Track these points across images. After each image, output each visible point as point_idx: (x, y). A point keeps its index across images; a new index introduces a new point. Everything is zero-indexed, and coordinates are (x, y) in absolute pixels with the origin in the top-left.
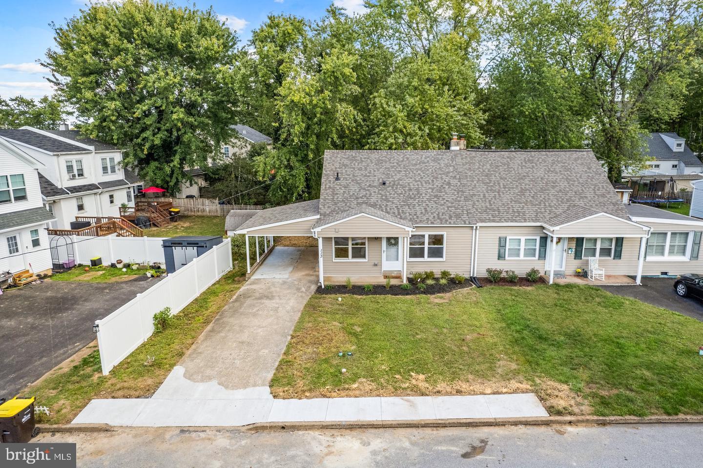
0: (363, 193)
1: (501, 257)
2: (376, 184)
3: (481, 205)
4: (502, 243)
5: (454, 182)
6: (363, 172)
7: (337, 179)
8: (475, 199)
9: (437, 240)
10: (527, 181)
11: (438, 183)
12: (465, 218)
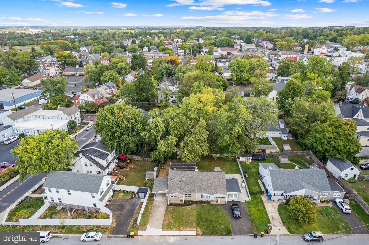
0: (176, 184)
1: (202, 197)
2: (179, 181)
3: (199, 188)
4: (202, 195)
5: (194, 181)
6: (176, 178)
7: (171, 180)
8: (198, 186)
9: (190, 195)
10: (209, 181)
11: (191, 181)
12: (195, 191)
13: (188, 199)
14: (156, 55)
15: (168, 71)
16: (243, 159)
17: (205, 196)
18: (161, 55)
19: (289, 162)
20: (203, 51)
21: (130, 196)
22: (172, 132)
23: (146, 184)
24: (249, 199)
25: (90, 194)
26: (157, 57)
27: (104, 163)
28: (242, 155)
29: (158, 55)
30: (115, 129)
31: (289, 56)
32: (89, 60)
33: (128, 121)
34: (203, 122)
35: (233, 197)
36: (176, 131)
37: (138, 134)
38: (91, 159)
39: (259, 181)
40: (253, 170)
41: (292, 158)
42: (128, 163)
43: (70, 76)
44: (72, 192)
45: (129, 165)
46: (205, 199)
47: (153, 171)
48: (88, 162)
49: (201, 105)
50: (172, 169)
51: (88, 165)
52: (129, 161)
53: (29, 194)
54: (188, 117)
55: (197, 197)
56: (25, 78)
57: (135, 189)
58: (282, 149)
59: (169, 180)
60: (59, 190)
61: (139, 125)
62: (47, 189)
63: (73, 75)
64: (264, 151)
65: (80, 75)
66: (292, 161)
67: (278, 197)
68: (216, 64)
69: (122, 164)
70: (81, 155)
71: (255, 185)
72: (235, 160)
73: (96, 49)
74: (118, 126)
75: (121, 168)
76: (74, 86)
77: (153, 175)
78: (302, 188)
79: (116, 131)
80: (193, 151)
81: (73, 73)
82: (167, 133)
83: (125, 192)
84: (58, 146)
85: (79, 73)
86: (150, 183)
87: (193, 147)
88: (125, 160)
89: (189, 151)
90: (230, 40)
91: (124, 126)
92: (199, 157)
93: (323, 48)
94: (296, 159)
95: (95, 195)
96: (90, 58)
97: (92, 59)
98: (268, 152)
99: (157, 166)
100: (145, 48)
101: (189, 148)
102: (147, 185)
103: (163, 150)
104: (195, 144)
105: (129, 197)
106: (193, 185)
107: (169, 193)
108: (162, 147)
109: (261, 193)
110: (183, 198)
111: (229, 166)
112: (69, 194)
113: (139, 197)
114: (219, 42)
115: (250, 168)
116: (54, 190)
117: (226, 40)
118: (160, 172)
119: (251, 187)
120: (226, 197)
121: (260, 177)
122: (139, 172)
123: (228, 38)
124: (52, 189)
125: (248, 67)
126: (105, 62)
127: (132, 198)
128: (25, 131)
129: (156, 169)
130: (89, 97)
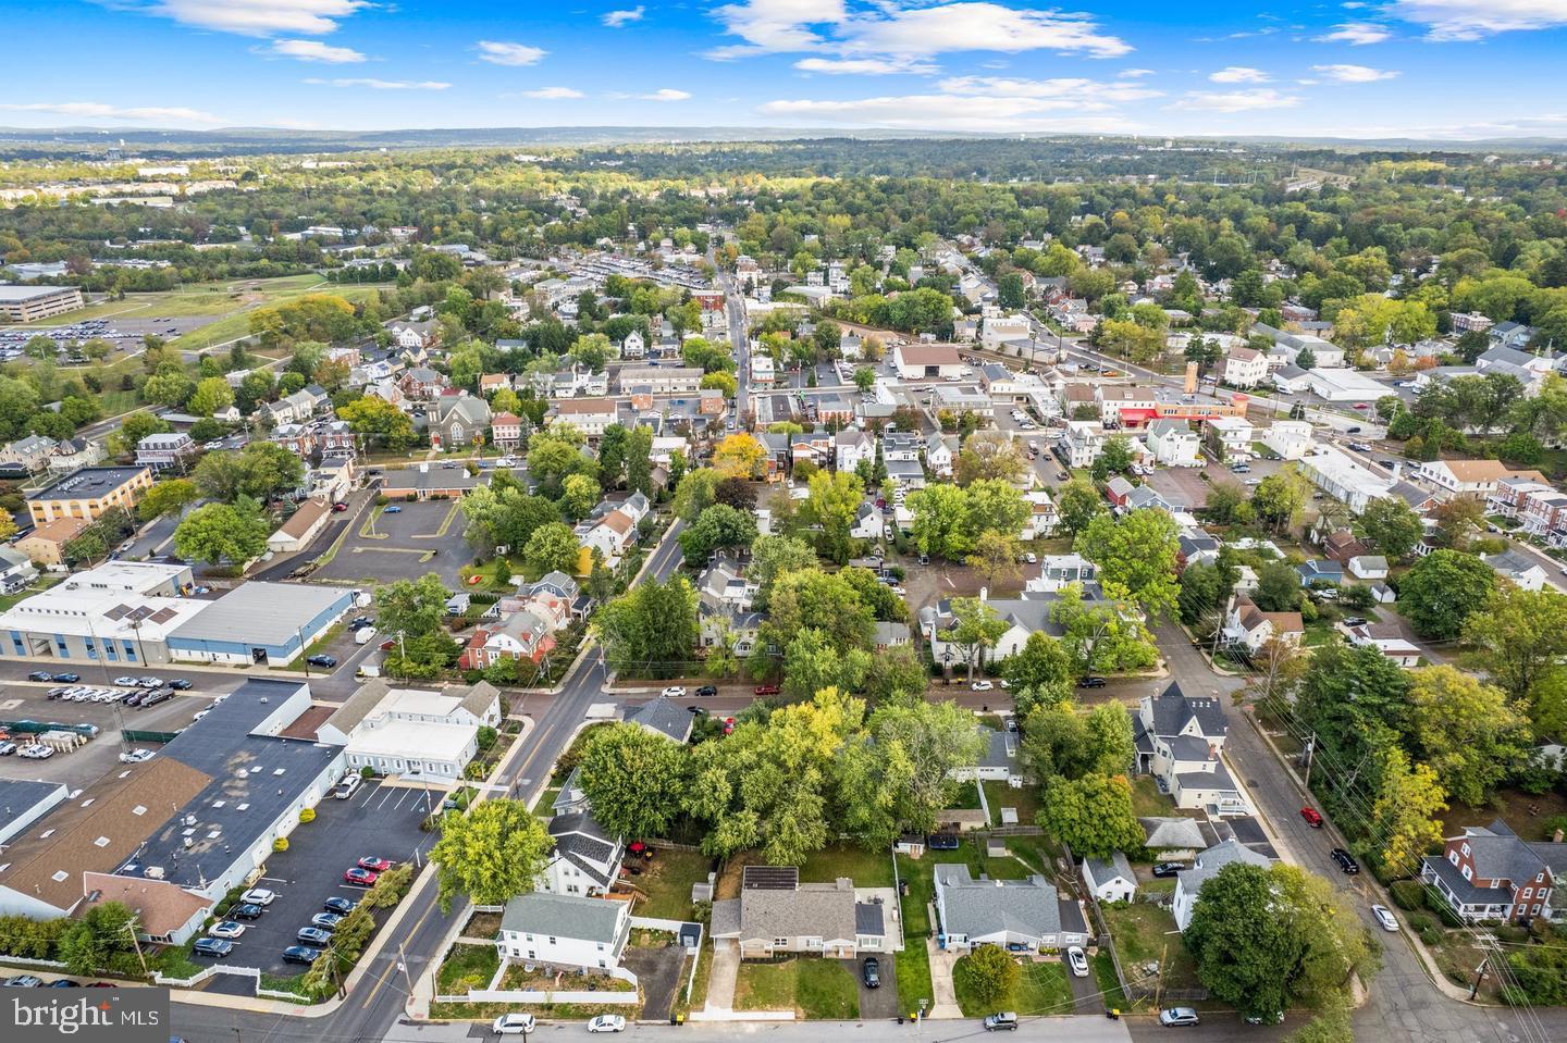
0: (757, 918)
1: (808, 945)
2: (763, 913)
3: (802, 926)
4: (808, 941)
5: (793, 912)
6: (758, 904)
7: (748, 909)
8: (800, 922)
9: (785, 940)
10: (822, 912)
11: (787, 913)
12: (794, 933)
13: (781, 947)
14: (674, 381)
15: (727, 531)
16: (904, 848)
17: (815, 943)
18: (692, 380)
19: (1008, 853)
20: (841, 356)
21: (665, 943)
22: (748, 803)
23: (694, 912)
24: (901, 948)
25: (594, 944)
26: (680, 389)
27: (603, 868)
28: (904, 841)
29: (683, 380)
30: (626, 798)
31: (1129, 405)
32: (451, 421)
33: (656, 779)
34: (813, 775)
35: (869, 943)
36: (755, 800)
37: (674, 801)
38: (579, 862)
39: (930, 906)
40: (923, 877)
41: (1017, 843)
42: (648, 859)
43: (401, 500)
44: (558, 939)
45: (651, 864)
46: (814, 948)
47: (706, 881)
48: (572, 867)
49: (808, 742)
50: (750, 886)
51: (572, 873)
52: (649, 854)
53: (454, 936)
54: (781, 765)
55: (799, 943)
56: (275, 527)
57: (675, 926)
58: (999, 821)
59: (743, 910)
60: (534, 936)
61: (678, 786)
62: (507, 934)
63: (412, 499)
64: (957, 825)
65: (435, 498)
66: (1017, 851)
67: (957, 943)
68: (879, 458)
69: (636, 862)
70: (557, 853)
71: (919, 916)
72: (887, 851)
73: (464, 364)
74: (633, 791)
75: (634, 873)
76: (429, 555)
77: (707, 891)
78: (1002, 928)
79: (630, 802)
80: (792, 842)
81: (411, 491)
82: (736, 804)
83: (653, 932)
84: (522, 844)
85: (431, 492)
86: (702, 911)
87: (792, 834)
88: (642, 852)
89: (783, 843)
90: (941, 301)
91: (646, 790)
92: (804, 852)
93: (1254, 361)
94: (1027, 845)
95: (605, 945)
96: (455, 417)
97: (461, 420)
98: (965, 826)
99: (715, 870)
100: (633, 336)
101: (785, 836)
102: (697, 916)
103: (728, 843)
104: (796, 829)
105: (663, 943)
106: (790, 921)
107: (744, 937)
108: (725, 838)
109: (929, 933)
110: (771, 946)
111: (872, 866)
112: (553, 942)
113: (682, 943)
114: (902, 308)
115: (917, 872)
116: (522, 936)
117: (928, 300)
118: (722, 883)
119: (910, 920)
120: (856, 945)
121: (933, 896)
122: (676, 882)
123: (936, 293)
124: (519, 934)
125: (964, 512)
126: (506, 431)
127: (669, 945)
128: (376, 762)
129: (712, 876)
130: (514, 642)
